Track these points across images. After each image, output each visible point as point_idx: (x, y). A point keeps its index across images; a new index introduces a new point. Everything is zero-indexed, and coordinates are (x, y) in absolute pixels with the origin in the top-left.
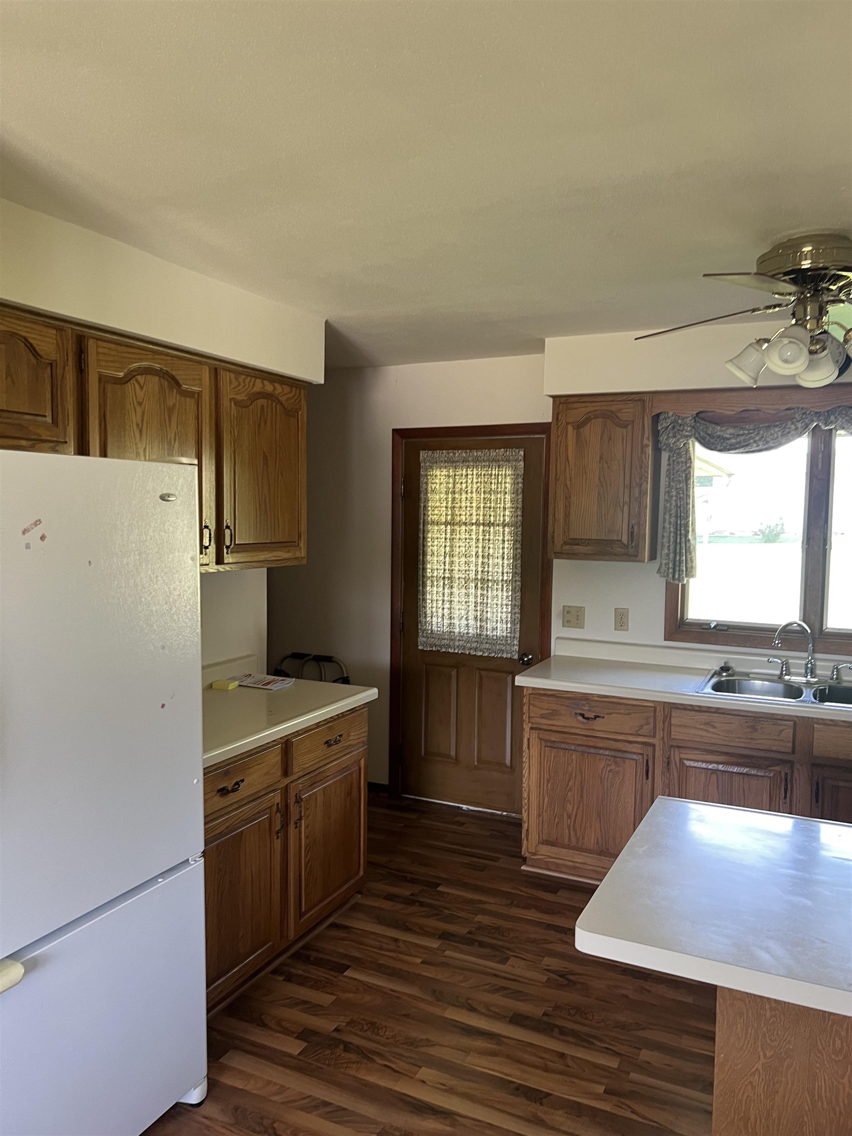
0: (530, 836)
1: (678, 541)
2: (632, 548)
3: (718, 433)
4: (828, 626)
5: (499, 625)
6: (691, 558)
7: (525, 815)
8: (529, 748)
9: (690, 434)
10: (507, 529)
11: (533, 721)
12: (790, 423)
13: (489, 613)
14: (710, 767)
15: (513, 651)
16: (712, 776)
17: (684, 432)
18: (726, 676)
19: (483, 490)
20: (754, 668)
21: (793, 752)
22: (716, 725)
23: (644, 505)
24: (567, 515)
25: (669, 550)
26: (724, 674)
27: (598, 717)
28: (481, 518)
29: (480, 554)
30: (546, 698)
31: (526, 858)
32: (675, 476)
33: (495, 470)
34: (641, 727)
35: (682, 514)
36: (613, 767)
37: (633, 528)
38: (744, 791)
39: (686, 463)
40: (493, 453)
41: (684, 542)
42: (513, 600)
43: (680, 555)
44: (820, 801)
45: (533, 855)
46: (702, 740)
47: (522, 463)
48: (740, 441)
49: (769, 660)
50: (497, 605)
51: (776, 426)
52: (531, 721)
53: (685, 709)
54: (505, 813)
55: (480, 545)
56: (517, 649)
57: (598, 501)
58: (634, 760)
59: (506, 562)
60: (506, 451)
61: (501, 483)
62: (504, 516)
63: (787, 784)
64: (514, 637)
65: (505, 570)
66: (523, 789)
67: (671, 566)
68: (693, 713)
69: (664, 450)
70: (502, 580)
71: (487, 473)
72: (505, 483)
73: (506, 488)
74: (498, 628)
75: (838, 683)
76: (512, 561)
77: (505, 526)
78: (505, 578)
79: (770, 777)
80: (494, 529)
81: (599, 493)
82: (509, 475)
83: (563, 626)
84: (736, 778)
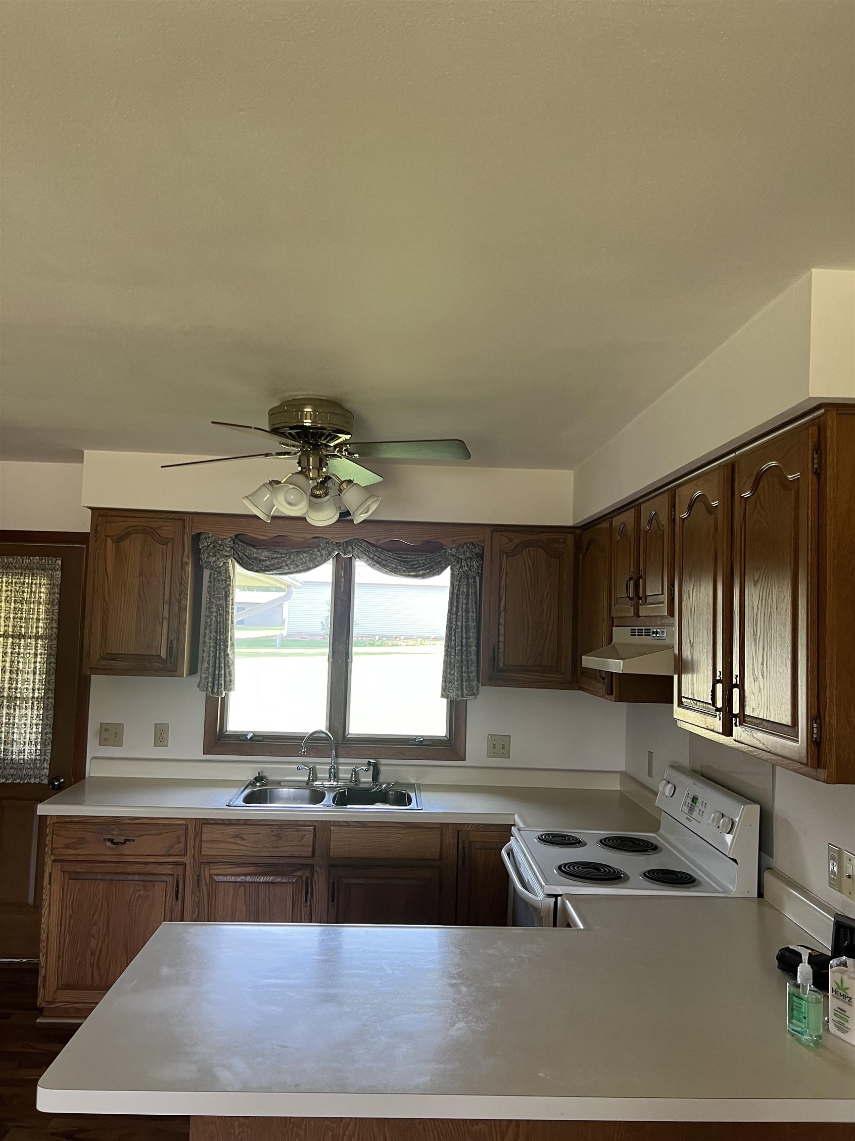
0: (47, 984)
1: (218, 656)
2: (170, 663)
3: (255, 555)
4: (350, 732)
5: (27, 747)
6: (230, 671)
7: (42, 959)
8: (50, 884)
9: (229, 554)
10: (40, 642)
11: (56, 853)
12: (316, 550)
13: (15, 735)
14: (238, 880)
15: (43, 775)
16: (240, 888)
17: (223, 551)
18: (260, 786)
19: (13, 598)
20: (287, 776)
21: (313, 855)
22: (245, 837)
23: (184, 619)
24: (105, 629)
25: (209, 664)
26: (258, 784)
27: (128, 840)
28: (10, 629)
29: (8, 668)
30: (72, 826)
31: (42, 1008)
32: (215, 593)
33: (29, 579)
34: (172, 847)
35: (221, 630)
36: (142, 892)
37: (171, 643)
38: (269, 900)
39: (226, 581)
40: (27, 561)
41: (223, 657)
42: (45, 719)
43: (219, 669)
44: (336, 900)
45: (51, 1005)
46: (231, 854)
47: (59, 573)
48: (274, 564)
49: (298, 767)
50: (25, 725)
51: (305, 552)
52: (53, 853)
53: (216, 824)
54: (24, 960)
55: (8, 659)
56: (48, 773)
57: (137, 616)
58: (164, 881)
59: (37, 677)
60: (42, 559)
61: (35, 593)
62: (37, 627)
63: (308, 888)
64: (44, 760)
65: (37, 687)
66: (42, 931)
67: (210, 680)
68: (223, 827)
69: (206, 568)
70: (33, 697)
71: (18, 581)
72: (40, 592)
73: (40, 598)
74: (26, 751)
75: (356, 785)
76: (44, 676)
77: (38, 639)
78: (36, 695)
79: (293, 883)
80: (25, 641)
81: (138, 608)
82: (44, 585)
83: (100, 745)
84: (262, 887)
